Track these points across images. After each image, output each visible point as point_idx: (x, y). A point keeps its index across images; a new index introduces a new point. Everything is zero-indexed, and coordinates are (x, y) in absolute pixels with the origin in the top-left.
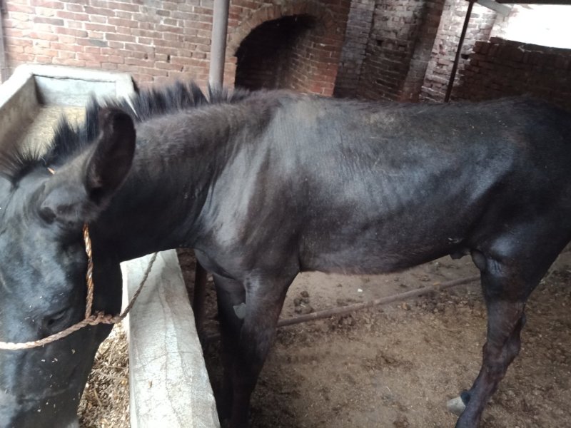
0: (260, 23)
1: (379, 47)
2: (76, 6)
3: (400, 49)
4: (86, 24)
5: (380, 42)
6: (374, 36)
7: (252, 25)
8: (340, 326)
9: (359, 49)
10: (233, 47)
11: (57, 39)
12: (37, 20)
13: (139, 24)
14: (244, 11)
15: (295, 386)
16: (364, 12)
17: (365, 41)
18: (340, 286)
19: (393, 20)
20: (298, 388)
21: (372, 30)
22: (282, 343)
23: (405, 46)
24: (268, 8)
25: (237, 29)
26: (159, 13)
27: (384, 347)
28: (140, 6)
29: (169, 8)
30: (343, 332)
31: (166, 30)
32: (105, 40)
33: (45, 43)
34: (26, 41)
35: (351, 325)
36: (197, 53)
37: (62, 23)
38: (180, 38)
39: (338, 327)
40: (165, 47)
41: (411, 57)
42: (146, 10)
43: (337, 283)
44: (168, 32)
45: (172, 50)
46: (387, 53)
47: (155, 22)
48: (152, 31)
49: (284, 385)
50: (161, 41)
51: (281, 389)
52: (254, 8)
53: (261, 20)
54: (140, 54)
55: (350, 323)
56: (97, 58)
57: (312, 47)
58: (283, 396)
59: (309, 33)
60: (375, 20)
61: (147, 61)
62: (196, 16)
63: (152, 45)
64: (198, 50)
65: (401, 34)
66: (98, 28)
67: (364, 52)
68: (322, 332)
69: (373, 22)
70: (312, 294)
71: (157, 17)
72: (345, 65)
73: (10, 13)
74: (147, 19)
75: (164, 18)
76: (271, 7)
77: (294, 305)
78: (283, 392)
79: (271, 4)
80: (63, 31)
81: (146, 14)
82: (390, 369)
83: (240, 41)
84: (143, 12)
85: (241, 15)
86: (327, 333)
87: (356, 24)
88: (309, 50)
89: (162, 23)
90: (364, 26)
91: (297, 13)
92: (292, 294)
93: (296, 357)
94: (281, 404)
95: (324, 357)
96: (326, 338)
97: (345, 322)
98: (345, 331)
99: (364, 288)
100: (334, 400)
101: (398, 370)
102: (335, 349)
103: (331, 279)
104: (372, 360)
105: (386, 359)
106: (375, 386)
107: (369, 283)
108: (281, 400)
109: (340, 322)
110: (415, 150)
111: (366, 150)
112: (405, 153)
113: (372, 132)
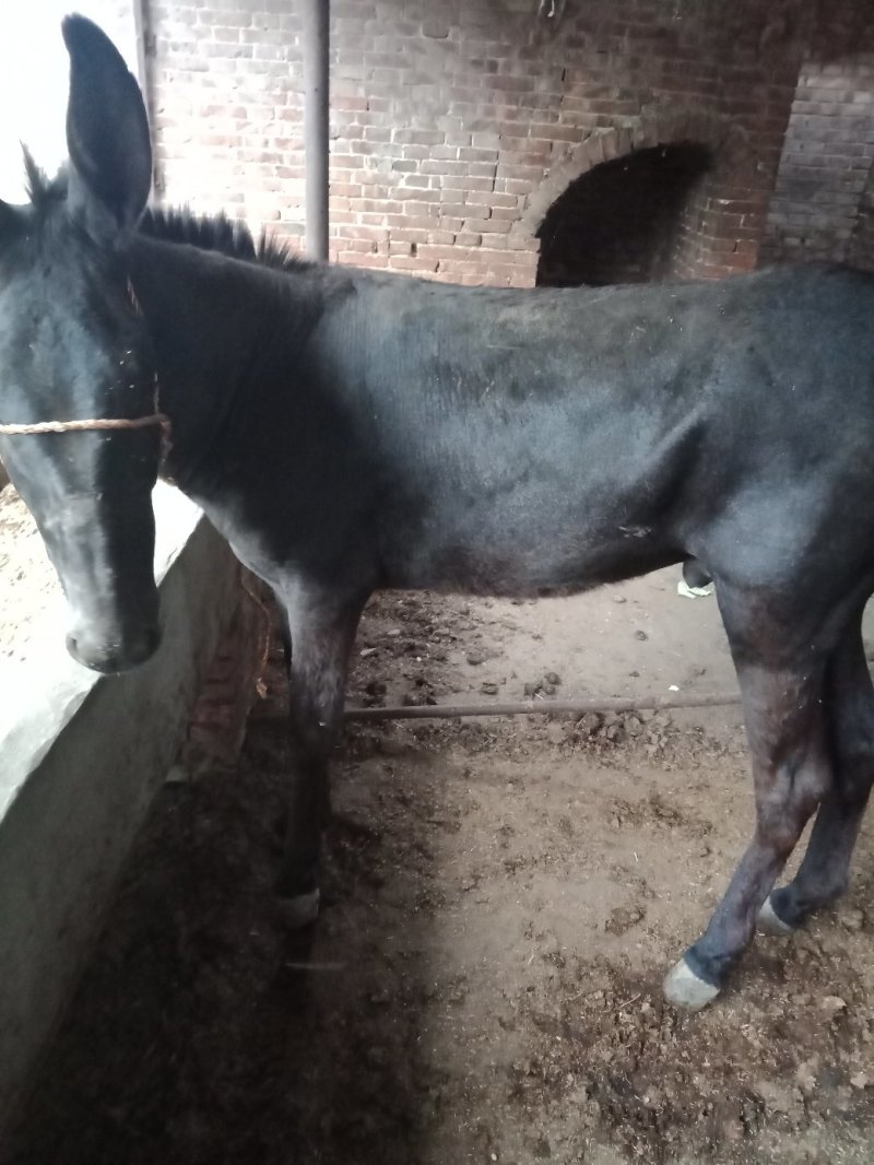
0: (586, 168)
2: (263, 168)
4: (279, 198)
7: (572, 174)
8: (590, 738)
9: (842, 206)
10: (533, 218)
13: (363, 188)
14: (555, 146)
15: (457, 814)
16: (859, 122)
17: (859, 185)
18: (636, 675)
20: (461, 819)
22: (465, 746)
24: (604, 137)
25: (542, 183)
26: (396, 166)
27: (667, 789)
28: (365, 157)
29: (415, 155)
30: (594, 749)
31: (410, 198)
35: (611, 740)
36: (464, 236)
38: (435, 209)
39: (586, 740)
40: (407, 229)
42: (374, 163)
43: (631, 671)
44: (413, 201)
45: (420, 233)
47: (391, 183)
48: (384, 202)
49: (438, 810)
50: (401, 218)
51: (431, 813)
52: (576, 141)
53: (591, 162)
54: (364, 245)
55: (611, 736)
57: (707, 209)
58: (428, 826)
59: (707, 181)
61: (375, 255)
62: (463, 166)
63: (386, 226)
64: (465, 230)
67: (855, 211)
68: (551, 743)
70: (569, 681)
71: (393, 174)
72: (807, 242)
73: (168, 189)
74: (376, 180)
75: (406, 175)
76: (610, 134)
77: (523, 692)
78: (431, 819)
79: (612, 129)
81: (376, 171)
82: (658, 826)
83: (547, 206)
84: (371, 167)
85: (551, 156)
86: (561, 745)
87: (838, 150)
88: (702, 216)
89: (402, 184)
90: (858, 153)
91: (667, 139)
92: (530, 676)
93: (482, 773)
94: (418, 834)
95: (534, 782)
96: (554, 753)
97: (602, 733)
98: (598, 748)
99: (686, 685)
100: (516, 849)
101: (675, 832)
102: (564, 774)
103: (622, 660)
104: (627, 805)
105: (657, 807)
106: (609, 845)
107: (701, 679)
108: (422, 829)
109: (594, 732)
110: (556, 366)
111: (477, 366)
112: (537, 372)
113: (491, 337)
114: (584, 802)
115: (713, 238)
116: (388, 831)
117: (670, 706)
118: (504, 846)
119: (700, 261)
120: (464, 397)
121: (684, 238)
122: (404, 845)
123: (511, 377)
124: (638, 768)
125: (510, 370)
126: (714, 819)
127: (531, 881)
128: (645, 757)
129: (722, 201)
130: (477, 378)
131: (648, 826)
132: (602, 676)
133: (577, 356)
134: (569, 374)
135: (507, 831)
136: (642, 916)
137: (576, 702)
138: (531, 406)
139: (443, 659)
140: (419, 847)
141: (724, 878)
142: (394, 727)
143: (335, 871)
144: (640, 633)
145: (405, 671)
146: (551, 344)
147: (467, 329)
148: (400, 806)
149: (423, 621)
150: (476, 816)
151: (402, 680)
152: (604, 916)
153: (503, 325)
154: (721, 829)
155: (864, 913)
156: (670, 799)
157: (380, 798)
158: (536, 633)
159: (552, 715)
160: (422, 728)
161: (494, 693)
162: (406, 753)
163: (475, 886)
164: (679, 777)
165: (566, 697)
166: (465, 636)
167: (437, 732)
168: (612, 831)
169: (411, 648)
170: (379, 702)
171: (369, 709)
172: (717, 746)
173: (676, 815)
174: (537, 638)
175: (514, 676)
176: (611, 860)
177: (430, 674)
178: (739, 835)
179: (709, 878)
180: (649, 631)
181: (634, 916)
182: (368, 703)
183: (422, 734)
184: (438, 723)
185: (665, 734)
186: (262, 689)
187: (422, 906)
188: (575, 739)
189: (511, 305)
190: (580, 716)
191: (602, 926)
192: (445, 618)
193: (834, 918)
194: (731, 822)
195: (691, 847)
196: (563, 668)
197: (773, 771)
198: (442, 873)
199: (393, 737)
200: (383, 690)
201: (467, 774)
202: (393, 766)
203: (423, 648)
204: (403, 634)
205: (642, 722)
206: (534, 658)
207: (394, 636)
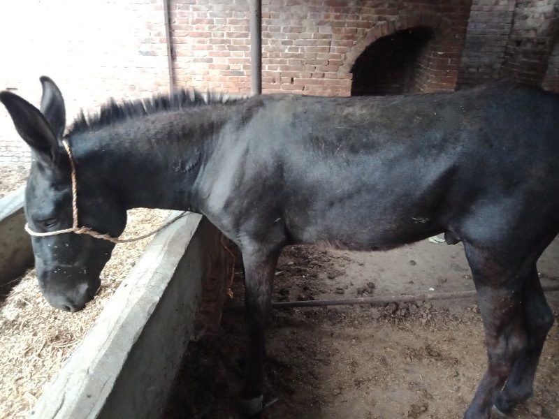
0: (374, 40)
1: (517, 48)
2: (222, 47)
3: (540, 47)
4: (229, 59)
5: (519, 43)
6: (513, 36)
7: (367, 43)
8: (392, 316)
9: (496, 52)
10: (349, 64)
11: (208, 73)
12: (195, 61)
13: (268, 55)
14: (358, 31)
15: (328, 355)
16: (501, 14)
17: (504, 43)
18: (412, 282)
19: (533, 17)
20: (331, 358)
21: (512, 31)
22: (330, 320)
23: (543, 43)
24: (382, 26)
25: (353, 48)
26: (284, 43)
27: (433, 341)
28: (269, 39)
29: (292, 38)
30: (394, 321)
31: (291, 57)
32: (242, 70)
33: (200, 78)
34: (188, 78)
35: (403, 316)
36: (316, 73)
37: (211, 60)
38: (302, 62)
39: (390, 316)
40: (289, 71)
41: (550, 54)
42: (273, 42)
43: (409, 280)
44: (291, 59)
45: (295, 73)
46: (526, 54)
47: (281, 51)
48: (279, 59)
49: (319, 354)
50: (286, 66)
51: (315, 356)
52: (369, 28)
53: (376, 37)
54: (269, 79)
55: (403, 314)
56: (236, 86)
57: (432, 57)
58: (314, 362)
59: (431, 44)
60: (516, 20)
61: (275, 84)
62: (315, 42)
63: (279, 70)
64: (317, 71)
65: (540, 31)
66: (237, 61)
67: (502, 55)
68: (372, 318)
69: (513, 23)
70: (379, 286)
71: (282, 47)
72: (480, 70)
73: (178, 58)
74: (274, 49)
75: (288, 46)
76: (384, 24)
77: (356, 293)
78: (316, 358)
79: (385, 22)
80: (212, 67)
81: (274, 46)
82: (431, 361)
83: (355, 58)
84: (271, 44)
85: (356, 36)
86: (378, 319)
87: (492, 27)
88: (429, 60)
89: (287, 51)
90: (502, 28)
91: (411, 26)
92: (359, 284)
93: (339, 335)
94: (309, 366)
95: (366, 339)
96: (375, 324)
97: (399, 313)
98: (397, 321)
99: (437, 287)
100: (360, 374)
101: (439, 364)
102: (381, 334)
103: (405, 276)
104: (414, 350)
105: (430, 351)
106: (407, 371)
107: (445, 284)
108: (311, 363)
109: (394, 312)
110: (374, 136)
111: (332, 138)
112: (365, 140)
113: (340, 122)
114: (392, 348)
115: (435, 70)
116: (295, 365)
117: (432, 299)
118: (353, 372)
119: (429, 81)
120: (326, 153)
122: (303, 371)
123: (351, 142)
124: (417, 331)
125: (350, 139)
126: (459, 357)
127: (369, 390)
128: (421, 325)
129: (439, 53)
130: (333, 143)
131: (425, 361)
132: (394, 284)
133: (385, 131)
134: (382, 141)
135: (354, 364)
136: (427, 409)
137: (385, 299)
138: (362, 157)
139: (315, 276)
140: (311, 374)
141: (466, 388)
142: (294, 312)
143: (269, 386)
144: (412, 261)
145: (298, 283)
146: (372, 125)
147: (327, 119)
148: (299, 352)
149: (306, 258)
150: (338, 357)
151: (297, 288)
152: (407, 409)
153: (346, 117)
154: (462, 362)
155: (542, 407)
156: (434, 345)
157: (290, 348)
158: (361, 262)
159: (373, 305)
160: (308, 312)
161: (342, 293)
162: (301, 324)
163: (340, 393)
164: (439, 335)
165: (378, 296)
166: (325, 264)
167: (316, 314)
168: (407, 364)
169: (300, 271)
170: (286, 299)
171: (282, 303)
172: (456, 319)
173: (439, 355)
174: (361, 265)
175: (352, 285)
176: (408, 379)
177: (310, 284)
178: (472, 365)
179: (459, 388)
180: (416, 261)
181: (423, 409)
182: (281, 300)
183: (308, 315)
184: (316, 309)
185: (430, 313)
186: (231, 294)
187: (314, 403)
188: (385, 316)
189: (349, 106)
190: (387, 304)
191: (406, 414)
192: (315, 256)
193: (527, 410)
194: (467, 358)
195: (448, 372)
196: (376, 280)
197: (497, 338)
198: (323, 386)
199: (294, 316)
200: (287, 292)
201: (332, 335)
202: (295, 331)
203: (305, 271)
204: (295, 264)
205: (417, 307)
206: (361, 275)
207: (291, 265)
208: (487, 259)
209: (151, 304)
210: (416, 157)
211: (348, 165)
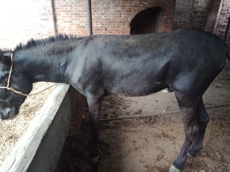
0: (138, 12)
1: (195, 15)
2: (76, 16)
3: (203, 14)
4: (79, 21)
5: (195, 12)
6: (193, 10)
7: (136, 14)
9: (187, 16)
10: (129, 22)
11: (71, 27)
12: (65, 22)
13: (95, 19)
14: (132, 9)
16: (188, 1)
17: (190, 13)
18: (156, 109)
19: (200, 2)
20: (125, 140)
21: (193, 8)
22: (124, 125)
23: (205, 13)
24: (141, 6)
25: (130, 16)
26: (102, 14)
28: (96, 13)
29: (105, 12)
30: (150, 124)
31: (105, 20)
32: (85, 26)
33: (67, 29)
34: (62, 29)
35: (153, 122)
36: (116, 27)
37: (72, 22)
38: (109, 22)
39: (148, 122)
40: (105, 26)
41: (207, 17)
42: (97, 14)
43: (155, 108)
45: (107, 27)
46: (198, 17)
47: (101, 17)
48: (100, 21)
50: (103, 24)
51: (119, 139)
52: (136, 7)
53: (139, 11)
54: (96, 29)
55: (153, 121)
56: (83, 32)
59: (161, 13)
60: (194, 4)
61: (99, 31)
62: (114, 13)
63: (100, 25)
64: (116, 25)
65: (203, 8)
66: (83, 22)
67: (189, 17)
68: (141, 123)
69: (193, 5)
70: (143, 111)
71: (101, 16)
72: (181, 24)
73: (57, 21)
74: (98, 17)
75: (104, 16)
77: (135, 114)
78: (119, 140)
79: (143, 5)
80: (72, 25)
82: (164, 138)
83: (131, 20)
84: (97, 15)
85: (131, 10)
86: (143, 124)
87: (185, 6)
88: (161, 20)
90: (189, 7)
91: (153, 6)
92: (136, 110)
93: (128, 130)
94: (117, 144)
95: (139, 131)
96: (142, 126)
97: (151, 121)
98: (151, 124)
99: (166, 110)
100: (137, 145)
101: (168, 139)
102: (144, 129)
103: (153, 106)
104: (158, 135)
105: (164, 135)
106: (155, 143)
107: (169, 109)
108: (118, 143)
109: (150, 121)
110: (138, 51)
111: (121, 52)
112: (134, 52)
113: (124, 45)
114: (149, 135)
115: (163, 24)
116: (111, 143)
117: (164, 114)
118: (134, 145)
119: (161, 28)
120: (119, 58)
121: (158, 24)
122: (114, 146)
123: (129, 53)
124: (159, 127)
125: (129, 52)
126: (175, 136)
127: (140, 151)
128: (160, 125)
129: (165, 17)
130: (122, 54)
131: (162, 139)
132: (150, 110)
133: (142, 49)
134: (141, 52)
135: (134, 142)
136: (163, 157)
137: (146, 115)
138: (134, 59)
139: (118, 108)
140: (117, 146)
141: (178, 148)
142: (110, 123)
143: (101, 152)
144: (156, 100)
145: (111, 111)
146: (137, 46)
147: (119, 44)
148: (112, 138)
149: (114, 101)
150: (128, 139)
151: (111, 113)
152: (156, 157)
153: (127, 43)
154: (177, 138)
155: (207, 153)
156: (166, 133)
157: (109, 137)
158: (136, 102)
159: (141, 118)
160: (116, 122)
161: (129, 114)
162: (113, 127)
163: (129, 153)
164: (167, 128)
165: (143, 114)
166: (122, 103)
167: (119, 123)
168: (155, 140)
169: (112, 106)
170: (107, 118)
171: (105, 119)
172: (174, 122)
173: (167, 136)
174: (136, 103)
175: (133, 111)
176: (156, 146)
177: (116, 111)
178: (180, 139)
179: (175, 148)
180: (158, 100)
181: (162, 157)
182: (105, 118)
183: (116, 123)
184: (119, 121)
185: (164, 120)
186: (84, 117)
187: (119, 158)
188: (146, 122)
189: (128, 39)
190: (147, 118)
191: (155, 159)
192: (118, 100)
193: (201, 154)
194: (178, 136)
195: (171, 142)
196: (142, 108)
197: (188, 127)
198: (122, 151)
199: (110, 125)
200: (107, 115)
201: (125, 131)
202: (111, 130)
203: (114, 106)
204: (110, 104)
205: (159, 118)
206: (136, 107)
207: (108, 104)
208: (183, 97)
209: (50, 121)
210: (155, 58)
211: (128, 62)
